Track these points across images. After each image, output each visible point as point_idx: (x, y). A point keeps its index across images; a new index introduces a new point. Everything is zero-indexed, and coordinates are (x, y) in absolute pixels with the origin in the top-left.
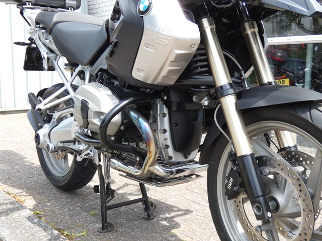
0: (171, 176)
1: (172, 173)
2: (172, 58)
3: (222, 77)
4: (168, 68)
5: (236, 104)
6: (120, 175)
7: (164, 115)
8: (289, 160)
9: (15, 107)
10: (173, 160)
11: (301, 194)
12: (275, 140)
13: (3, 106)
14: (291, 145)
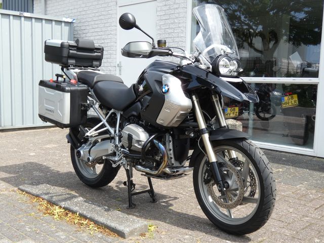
0: (174, 174)
1: (174, 172)
2: (178, 115)
3: (203, 125)
4: (176, 119)
5: (209, 138)
6: (142, 175)
7: (170, 141)
8: (234, 164)
9: (12, 125)
10: (174, 165)
11: (239, 179)
12: (227, 154)
13: (3, 125)
14: (235, 157)
